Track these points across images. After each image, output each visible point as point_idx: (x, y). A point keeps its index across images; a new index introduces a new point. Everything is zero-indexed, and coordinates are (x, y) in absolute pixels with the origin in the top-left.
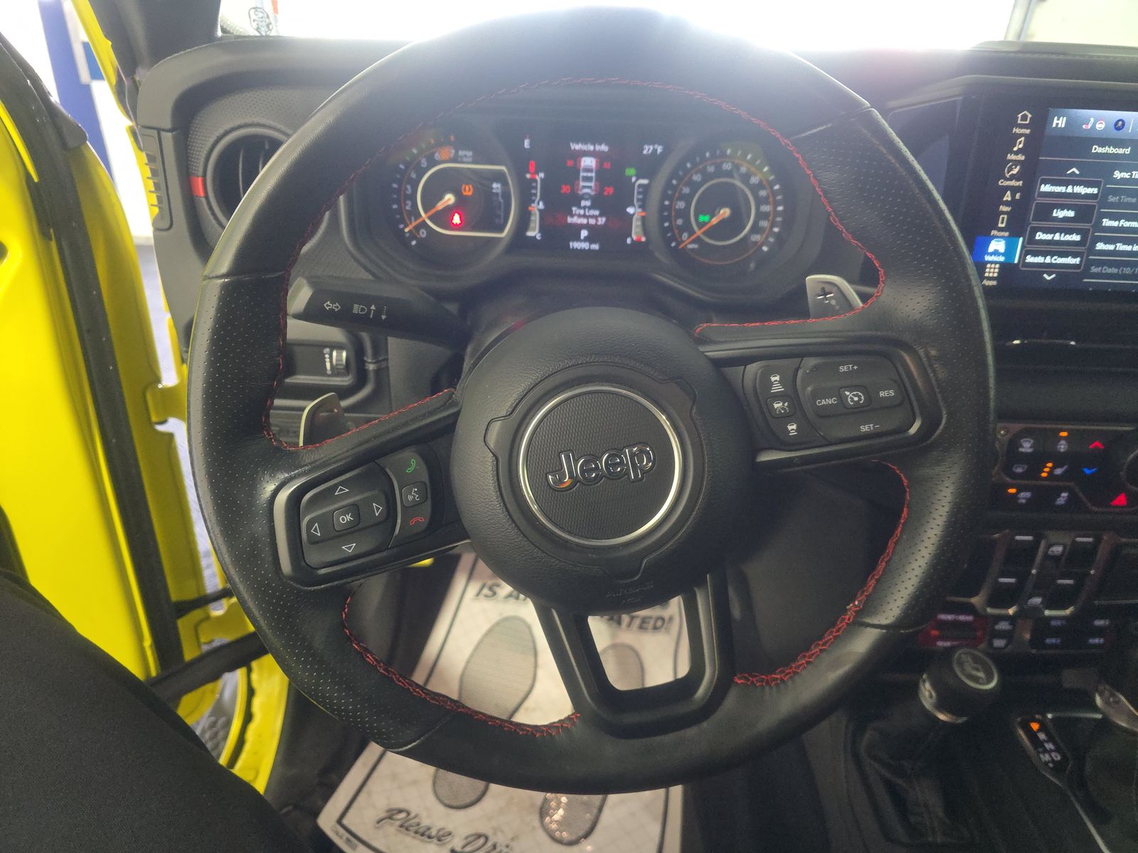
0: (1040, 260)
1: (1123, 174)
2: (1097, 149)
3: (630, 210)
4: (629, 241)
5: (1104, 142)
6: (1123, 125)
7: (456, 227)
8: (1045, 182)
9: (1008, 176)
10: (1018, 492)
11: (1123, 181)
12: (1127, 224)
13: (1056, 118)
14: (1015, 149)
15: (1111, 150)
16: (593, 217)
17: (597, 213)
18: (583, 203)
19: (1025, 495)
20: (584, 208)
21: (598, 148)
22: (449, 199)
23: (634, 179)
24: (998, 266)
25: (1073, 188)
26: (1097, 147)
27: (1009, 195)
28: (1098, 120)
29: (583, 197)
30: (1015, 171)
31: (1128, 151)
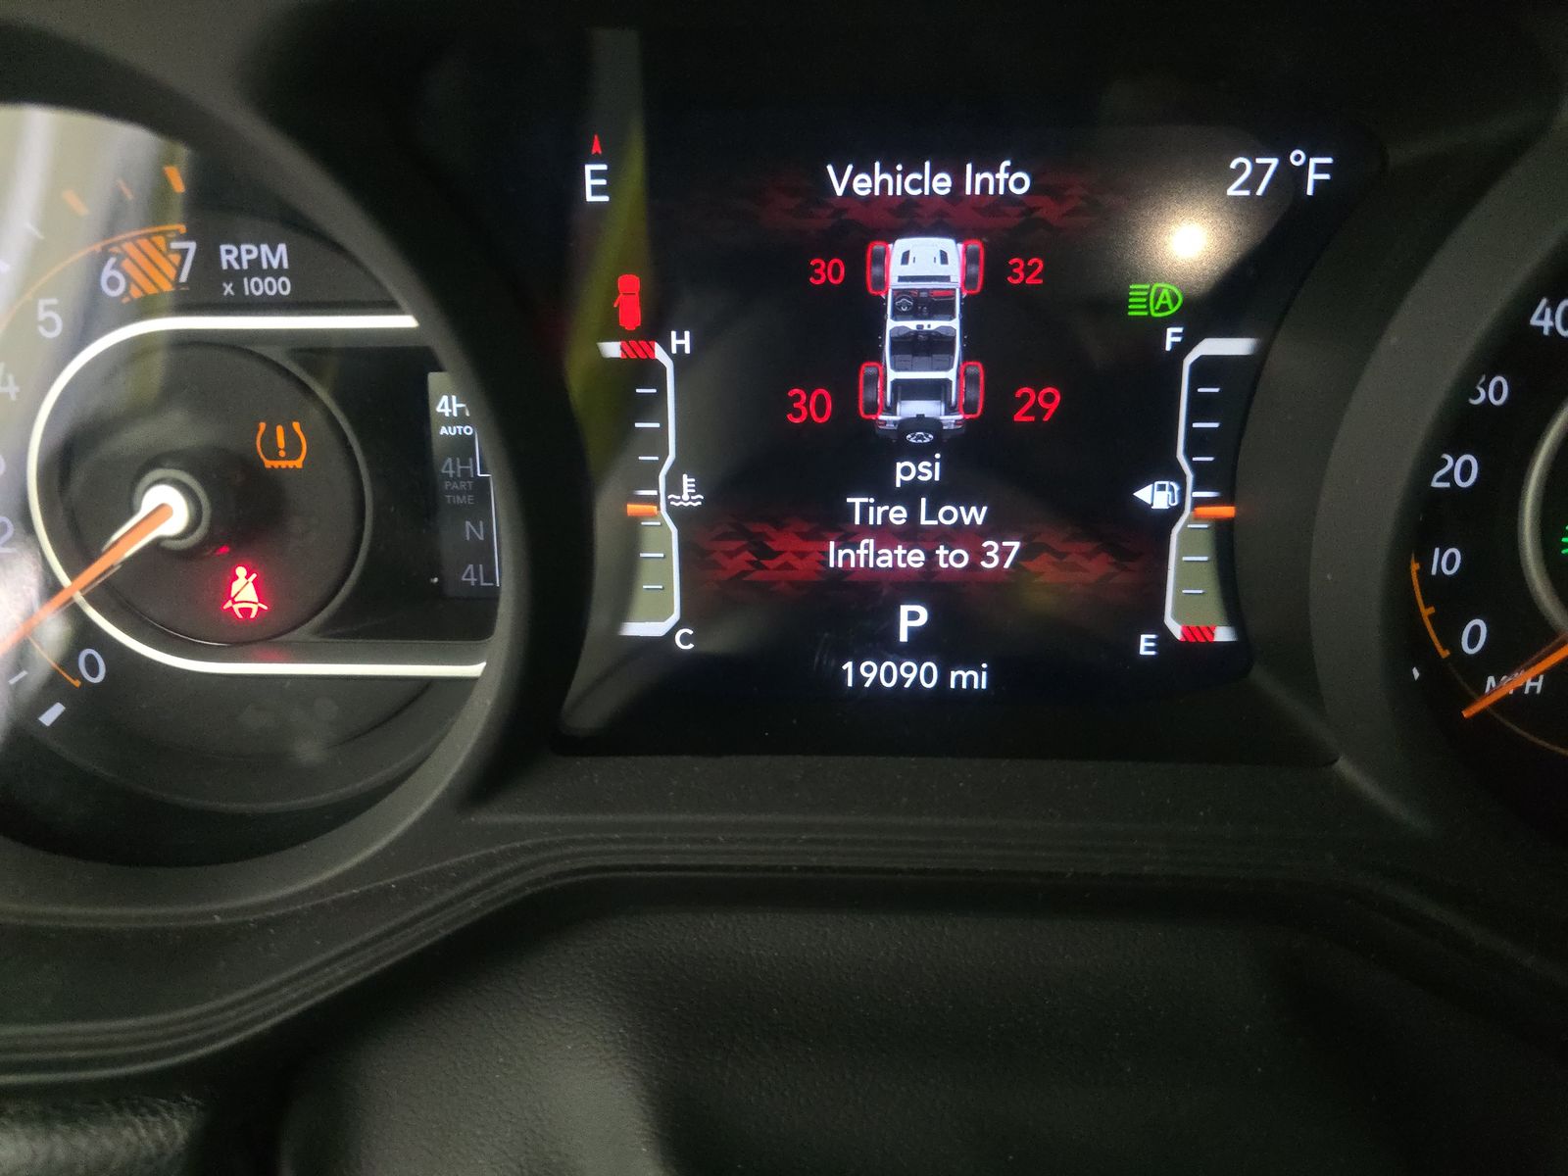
3: (1155, 496)
4: (1146, 644)
7: (244, 638)
16: (956, 536)
17: (976, 515)
18: (904, 472)
20: (910, 495)
21: (974, 181)
22: (161, 512)
23: (1172, 336)
29: (898, 445)
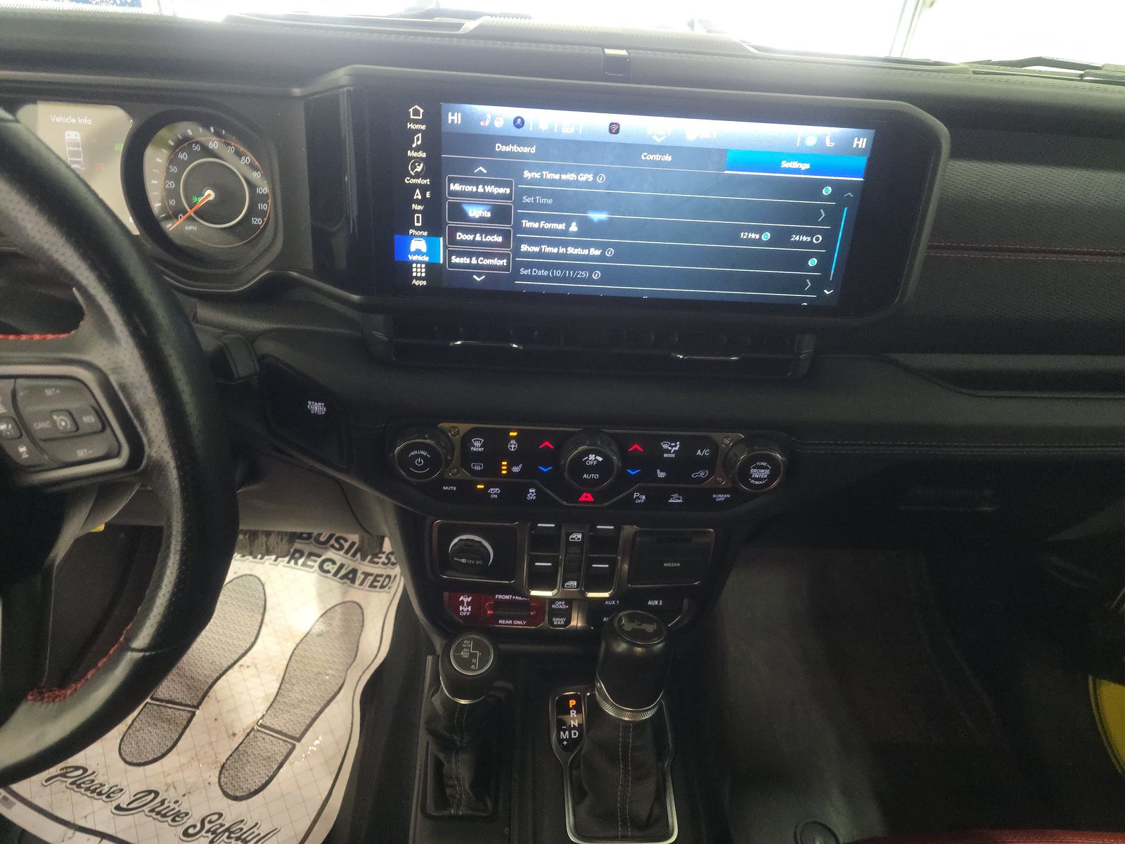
0: (465, 260)
1: (533, 174)
2: (500, 147)
5: (507, 140)
6: (523, 122)
8: (452, 180)
9: (413, 173)
10: (487, 488)
11: (532, 182)
12: (548, 226)
13: (450, 114)
14: (414, 145)
15: (515, 149)
19: (494, 492)
24: (423, 266)
25: (484, 187)
26: (500, 145)
27: (419, 194)
28: (497, 117)
30: (419, 169)
31: (533, 150)
